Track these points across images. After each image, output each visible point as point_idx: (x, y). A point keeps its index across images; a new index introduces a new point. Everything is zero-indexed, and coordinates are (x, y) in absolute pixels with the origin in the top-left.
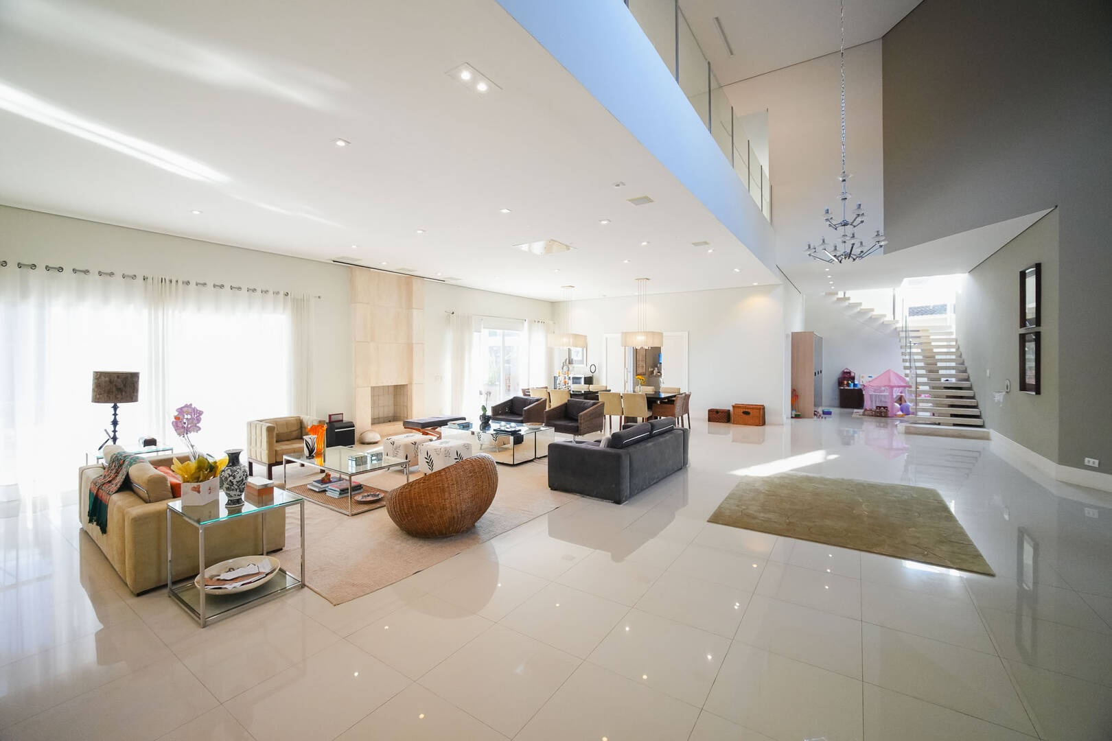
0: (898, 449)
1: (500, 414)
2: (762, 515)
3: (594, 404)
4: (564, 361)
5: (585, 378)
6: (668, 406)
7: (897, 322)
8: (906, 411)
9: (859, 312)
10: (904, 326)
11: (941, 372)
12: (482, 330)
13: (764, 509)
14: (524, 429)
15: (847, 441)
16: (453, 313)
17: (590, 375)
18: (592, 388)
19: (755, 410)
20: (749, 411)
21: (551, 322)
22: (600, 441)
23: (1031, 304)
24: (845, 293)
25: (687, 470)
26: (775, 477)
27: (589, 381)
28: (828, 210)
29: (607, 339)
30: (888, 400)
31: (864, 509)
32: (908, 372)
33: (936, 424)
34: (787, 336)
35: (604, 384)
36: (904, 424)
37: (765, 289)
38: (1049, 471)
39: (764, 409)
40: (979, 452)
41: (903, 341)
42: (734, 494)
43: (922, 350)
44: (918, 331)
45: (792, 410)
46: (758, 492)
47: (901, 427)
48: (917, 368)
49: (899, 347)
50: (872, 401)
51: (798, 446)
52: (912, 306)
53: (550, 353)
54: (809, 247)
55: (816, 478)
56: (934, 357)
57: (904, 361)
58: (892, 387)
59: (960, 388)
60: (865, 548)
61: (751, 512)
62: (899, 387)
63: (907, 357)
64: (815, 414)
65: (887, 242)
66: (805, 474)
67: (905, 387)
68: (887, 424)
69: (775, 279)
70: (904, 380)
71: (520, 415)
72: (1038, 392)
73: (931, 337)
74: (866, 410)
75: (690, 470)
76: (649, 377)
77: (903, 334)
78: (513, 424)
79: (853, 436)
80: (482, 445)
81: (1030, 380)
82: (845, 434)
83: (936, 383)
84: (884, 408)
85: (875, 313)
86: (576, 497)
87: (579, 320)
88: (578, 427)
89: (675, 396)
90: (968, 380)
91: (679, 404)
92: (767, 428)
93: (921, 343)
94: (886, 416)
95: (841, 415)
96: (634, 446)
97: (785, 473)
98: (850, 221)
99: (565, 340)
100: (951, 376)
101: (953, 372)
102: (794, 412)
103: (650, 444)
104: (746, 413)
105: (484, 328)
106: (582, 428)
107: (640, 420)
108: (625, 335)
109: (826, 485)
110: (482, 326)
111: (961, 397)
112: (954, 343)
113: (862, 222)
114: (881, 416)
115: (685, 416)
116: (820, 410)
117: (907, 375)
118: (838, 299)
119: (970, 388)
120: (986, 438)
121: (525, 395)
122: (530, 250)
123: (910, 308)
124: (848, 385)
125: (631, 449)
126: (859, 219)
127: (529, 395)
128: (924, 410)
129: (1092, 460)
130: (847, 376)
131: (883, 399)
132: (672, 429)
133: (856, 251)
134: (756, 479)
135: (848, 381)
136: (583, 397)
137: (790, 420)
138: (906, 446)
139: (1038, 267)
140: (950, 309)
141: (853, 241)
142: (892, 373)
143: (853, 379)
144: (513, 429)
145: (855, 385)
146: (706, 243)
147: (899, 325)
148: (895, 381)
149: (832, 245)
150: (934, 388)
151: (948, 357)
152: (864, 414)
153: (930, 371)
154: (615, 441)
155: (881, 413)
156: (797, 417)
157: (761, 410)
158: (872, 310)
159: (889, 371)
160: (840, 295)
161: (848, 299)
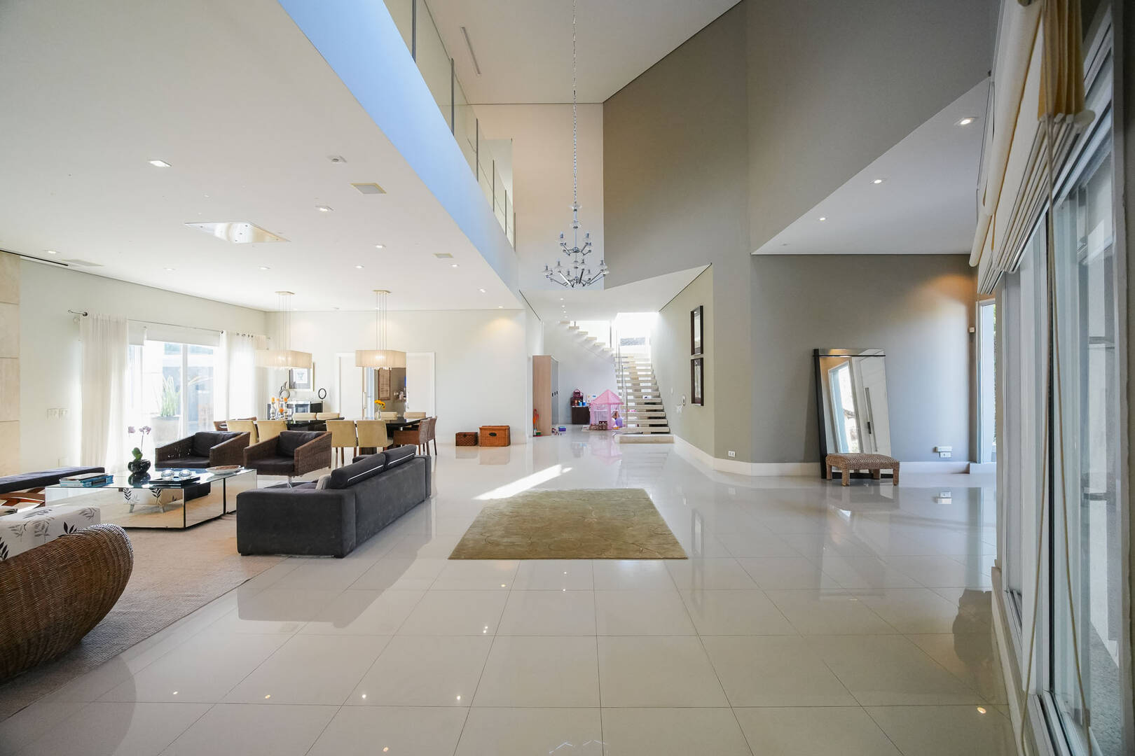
0: (615, 456)
1: (168, 459)
2: (505, 540)
3: (318, 435)
4: (282, 384)
5: (311, 405)
6: (412, 432)
7: (613, 349)
8: (620, 424)
9: (586, 340)
10: (618, 353)
11: (643, 391)
12: (146, 342)
13: (508, 533)
14: (204, 477)
15: (577, 454)
16: (86, 314)
17: (319, 401)
18: (320, 416)
19: (501, 431)
20: (496, 432)
21: (264, 337)
22: (316, 482)
23: (697, 339)
24: (575, 323)
25: (430, 502)
26: (519, 497)
27: (317, 408)
28: (562, 235)
29: (340, 358)
30: (608, 416)
31: (593, 518)
32: (621, 391)
33: (640, 433)
34: (529, 359)
35: (337, 411)
36: (619, 435)
37: (510, 313)
38: (710, 462)
39: (509, 429)
40: (667, 453)
41: (617, 365)
42: (478, 521)
43: (630, 373)
44: (627, 357)
45: (534, 429)
46: (502, 514)
47: (617, 438)
48: (627, 388)
49: (614, 371)
50: (596, 417)
51: (539, 463)
52: (623, 338)
53: (262, 376)
54: (547, 269)
55: (554, 492)
56: (638, 378)
57: (618, 382)
58: (610, 404)
59: (654, 404)
60: (595, 555)
61: (495, 539)
62: (614, 404)
63: (620, 379)
64: (553, 432)
65: (608, 272)
66: (544, 490)
67: (619, 404)
68: (607, 435)
69: (519, 304)
70: (618, 398)
71: (206, 457)
72: (702, 405)
73: (636, 363)
74: (592, 425)
75: (433, 501)
76: (394, 402)
77: (617, 360)
78: (185, 471)
79: (582, 449)
80: (133, 505)
81: (698, 395)
82: (576, 447)
83: (640, 400)
84: (605, 422)
85: (597, 341)
86: (281, 558)
87: (302, 335)
88: (294, 465)
89: (419, 421)
90: (659, 397)
91: (423, 429)
92: (512, 448)
93: (629, 368)
94: (606, 429)
95: (573, 430)
96: (363, 482)
97: (526, 491)
98: (580, 248)
99: (281, 358)
100: (648, 394)
101: (650, 391)
102: (535, 431)
103: (384, 478)
104: (493, 435)
105: (148, 339)
106: (300, 466)
107: (380, 450)
108: (361, 354)
109: (563, 498)
110: (146, 337)
111: (655, 411)
112: (650, 368)
113: (590, 251)
114: (602, 430)
115: (431, 442)
116: (557, 428)
117: (620, 394)
118: (570, 327)
119: (661, 403)
120: (671, 442)
121: (219, 429)
122: (229, 238)
123: (621, 340)
124: (578, 404)
125: (358, 488)
126: (587, 249)
127: (226, 430)
128: (632, 422)
129: (732, 452)
130: (577, 397)
131: (604, 415)
132: (413, 458)
133: (585, 278)
134: (501, 501)
135: (578, 400)
136: (307, 427)
137: (532, 438)
138: (620, 453)
139: (702, 308)
140: (647, 341)
141: (583, 267)
142: (610, 393)
143: (582, 398)
144: (185, 478)
145: (583, 404)
146: (449, 256)
147: (614, 352)
148: (612, 400)
149: (566, 270)
150: (638, 404)
151: (646, 379)
152: (590, 429)
153: (636, 390)
154: (338, 479)
155: (603, 427)
156: (538, 435)
157: (506, 430)
158: (596, 339)
159: (607, 391)
160: (572, 324)
161: (578, 328)
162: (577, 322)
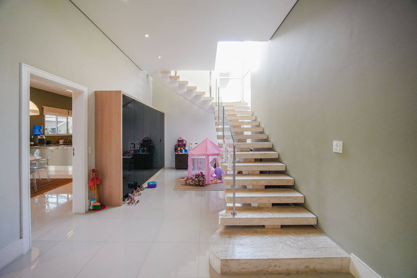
7: (213, 98)
10: (217, 101)
30: (205, 168)
57: (218, 130)
58: (208, 155)
62: (213, 155)
77: (216, 108)
84: (202, 176)
85: (198, 91)
114: (199, 185)
118: (171, 77)
124: (181, 151)
130: (180, 144)
135: (181, 147)
142: (208, 142)
143: (185, 145)
145: (186, 151)
147: (214, 101)
148: (211, 150)
155: (200, 182)
158: (196, 88)
159: (206, 139)
160: (173, 74)
161: (178, 77)
162: (178, 71)
